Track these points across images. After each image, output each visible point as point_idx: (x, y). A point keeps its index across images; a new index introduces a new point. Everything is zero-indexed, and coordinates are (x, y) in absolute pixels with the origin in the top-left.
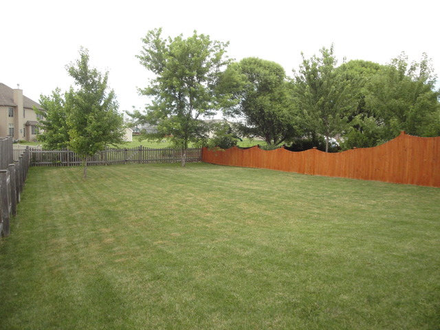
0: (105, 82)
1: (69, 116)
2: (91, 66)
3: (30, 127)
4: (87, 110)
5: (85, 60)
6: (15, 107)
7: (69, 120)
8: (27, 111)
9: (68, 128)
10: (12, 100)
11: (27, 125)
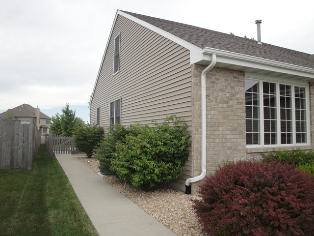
0: (74, 114)
1: (62, 125)
2: (70, 109)
3: (42, 129)
4: (68, 124)
5: (68, 107)
6: (35, 118)
7: (62, 127)
8: (41, 120)
9: (61, 130)
10: (34, 114)
11: (41, 127)
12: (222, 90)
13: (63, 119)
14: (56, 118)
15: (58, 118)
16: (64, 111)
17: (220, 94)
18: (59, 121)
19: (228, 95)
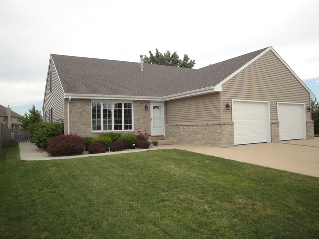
2: (36, 109)
3: (14, 127)
5: (34, 108)
6: (7, 117)
8: (13, 118)
10: (5, 113)
11: (13, 125)
12: (78, 108)
13: (31, 117)
14: (25, 116)
15: (27, 117)
16: (31, 111)
17: (77, 110)
18: (27, 119)
19: (82, 110)
